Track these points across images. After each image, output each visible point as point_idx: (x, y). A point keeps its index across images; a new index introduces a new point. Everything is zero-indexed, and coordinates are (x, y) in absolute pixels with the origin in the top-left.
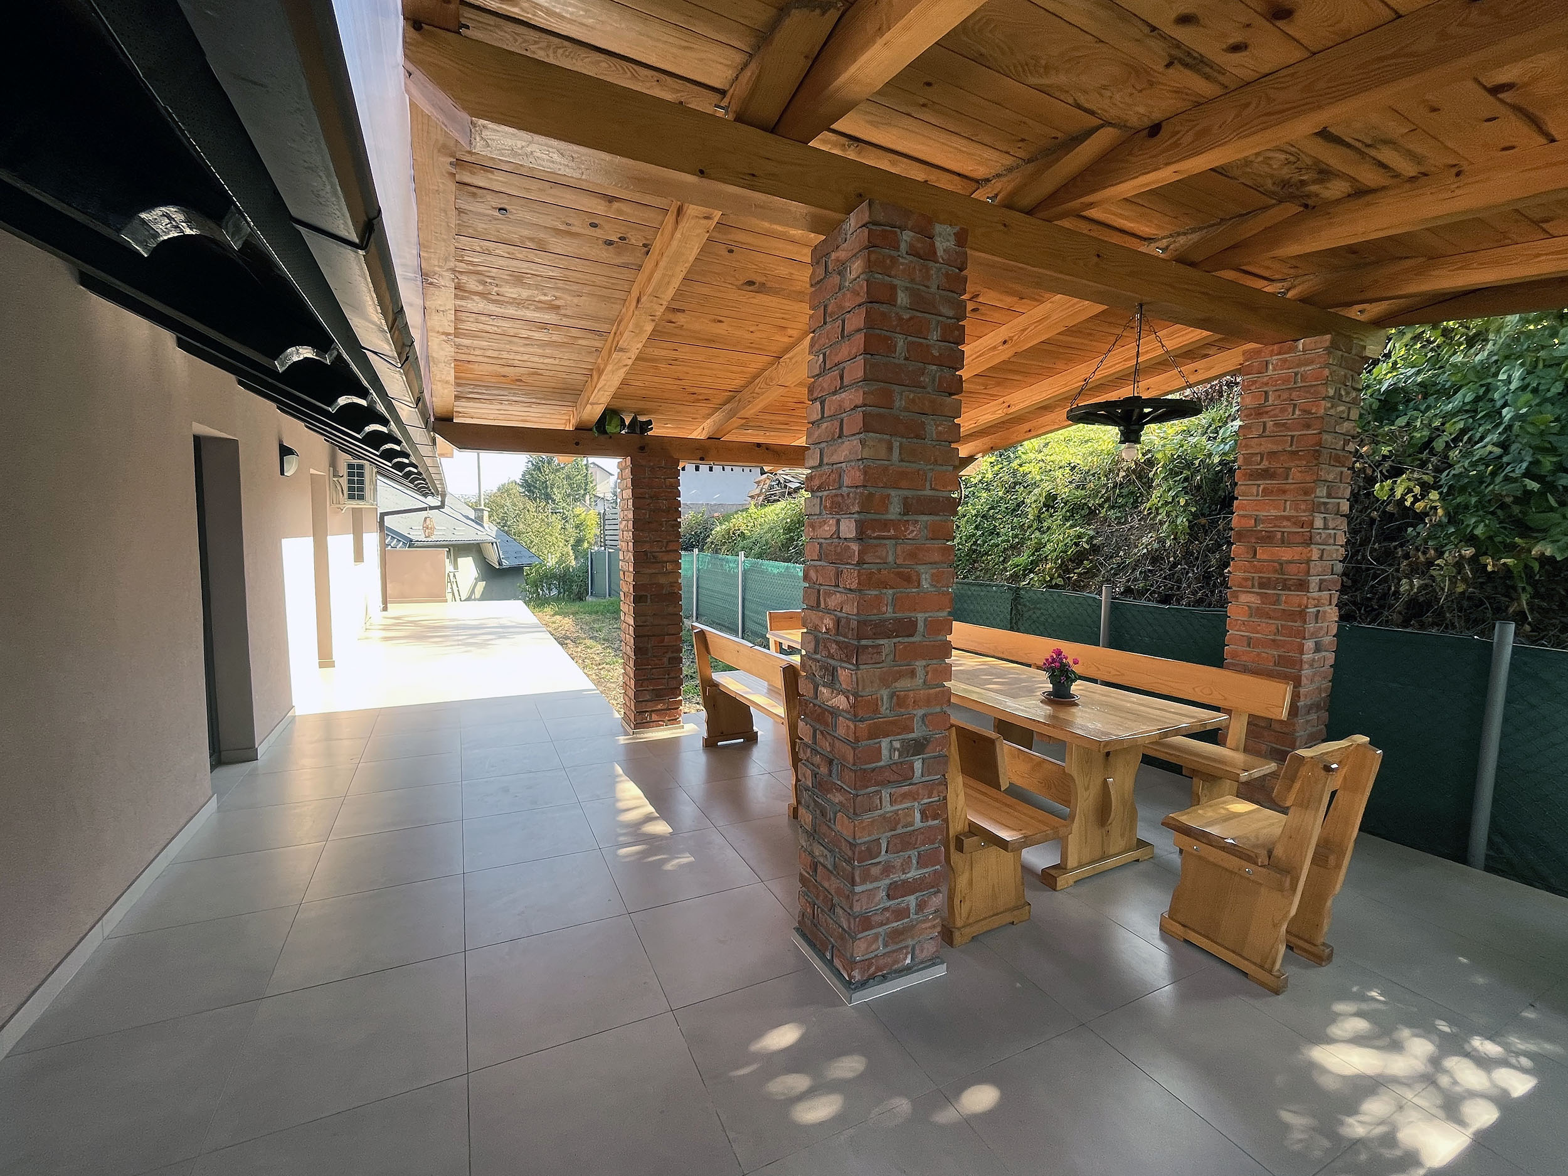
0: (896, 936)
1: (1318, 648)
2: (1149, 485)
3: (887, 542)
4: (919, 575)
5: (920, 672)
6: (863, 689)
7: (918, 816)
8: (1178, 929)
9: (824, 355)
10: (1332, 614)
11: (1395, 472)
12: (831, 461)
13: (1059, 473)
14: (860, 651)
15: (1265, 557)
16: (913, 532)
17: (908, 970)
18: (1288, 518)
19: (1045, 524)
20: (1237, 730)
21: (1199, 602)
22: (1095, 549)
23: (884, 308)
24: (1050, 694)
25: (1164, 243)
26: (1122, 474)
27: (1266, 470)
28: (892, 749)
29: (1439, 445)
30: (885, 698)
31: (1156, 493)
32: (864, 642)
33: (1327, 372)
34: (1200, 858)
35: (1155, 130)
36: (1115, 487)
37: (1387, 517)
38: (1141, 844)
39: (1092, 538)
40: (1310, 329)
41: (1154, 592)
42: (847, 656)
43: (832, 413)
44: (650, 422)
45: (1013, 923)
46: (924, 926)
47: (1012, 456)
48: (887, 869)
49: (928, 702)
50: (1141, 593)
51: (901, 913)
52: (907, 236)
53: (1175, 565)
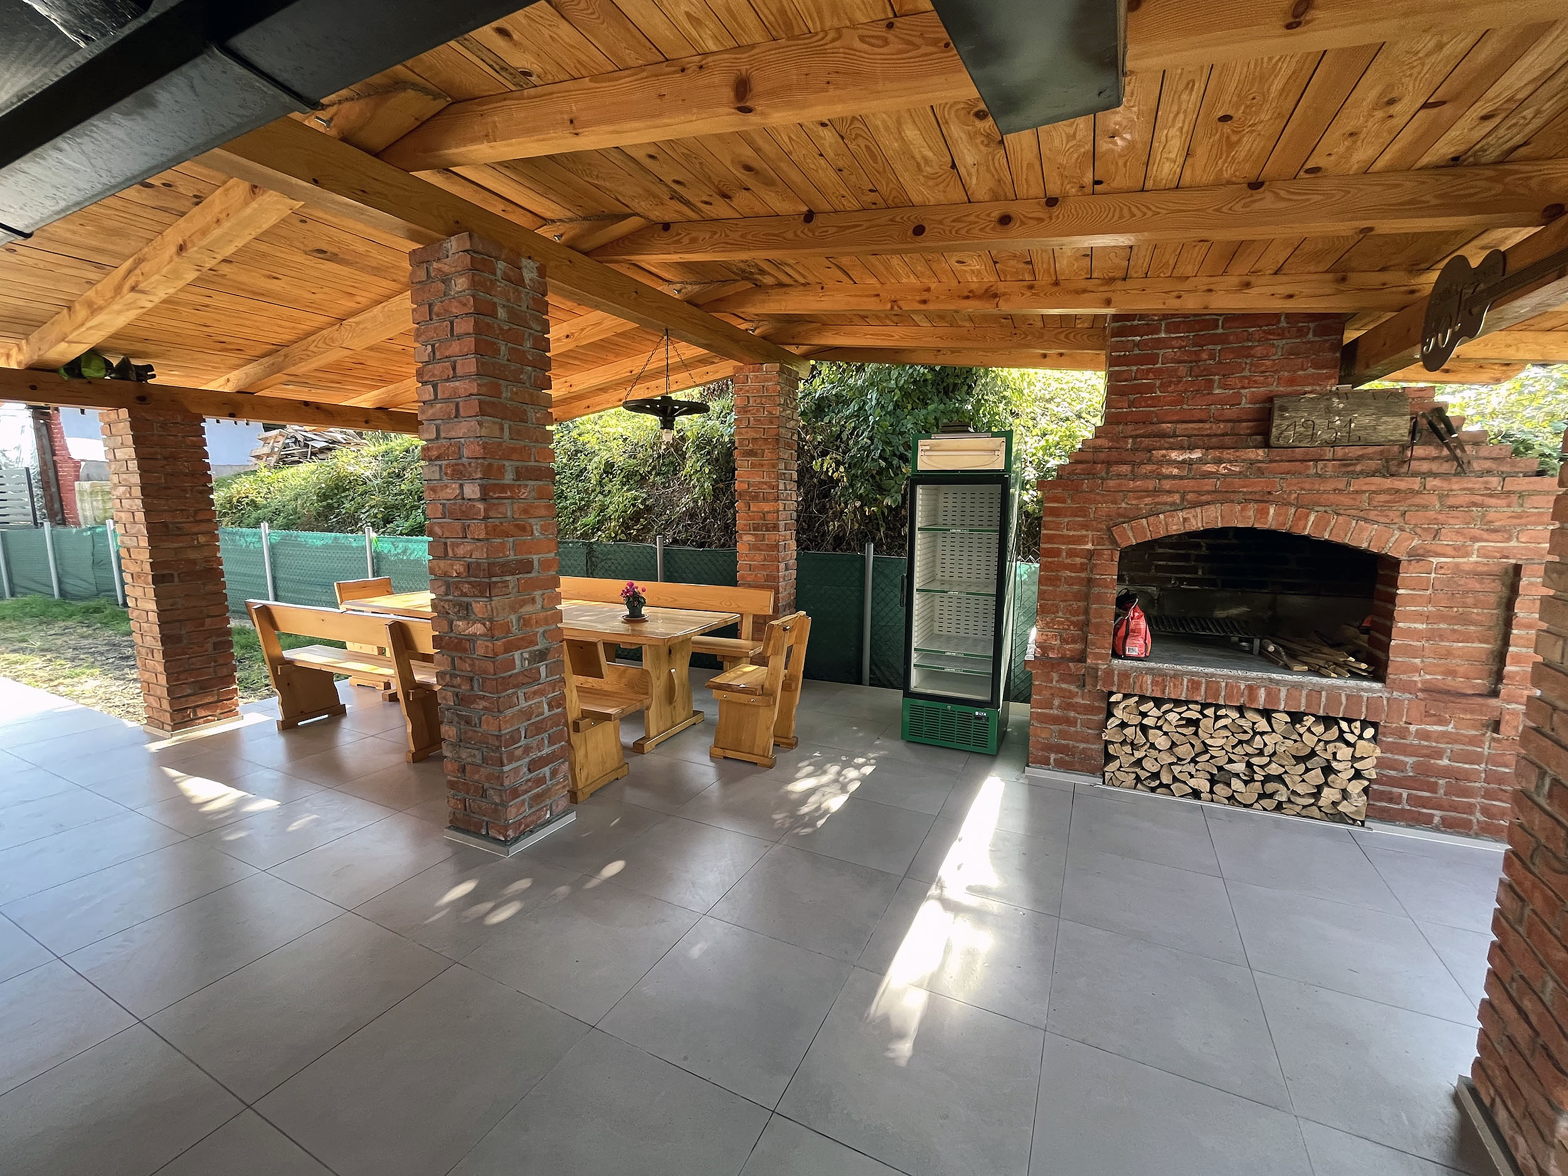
0: (538, 798)
1: (787, 569)
2: (683, 456)
3: (505, 501)
4: (531, 526)
5: (539, 600)
6: (498, 615)
7: (546, 707)
8: (719, 752)
9: (433, 346)
10: (793, 544)
11: (824, 454)
12: (449, 436)
13: (614, 444)
14: (492, 585)
15: (755, 510)
16: (524, 493)
17: (549, 822)
18: (765, 483)
19: (606, 488)
20: (747, 627)
21: (723, 546)
22: (648, 509)
23: (488, 320)
24: (627, 616)
25: (678, 286)
26: (664, 447)
27: (751, 451)
28: (523, 659)
29: (844, 436)
30: (514, 621)
31: (689, 463)
32: (494, 579)
33: (779, 388)
34: (728, 702)
35: (666, 226)
36: (659, 457)
37: (822, 482)
38: (696, 713)
39: (645, 499)
40: (769, 357)
41: (693, 541)
42: (480, 592)
43: (446, 396)
44: (150, 368)
45: (617, 779)
46: (557, 788)
47: (571, 425)
48: (527, 750)
49: (546, 621)
50: (684, 543)
51: (540, 781)
52: (501, 265)
53: (705, 519)
